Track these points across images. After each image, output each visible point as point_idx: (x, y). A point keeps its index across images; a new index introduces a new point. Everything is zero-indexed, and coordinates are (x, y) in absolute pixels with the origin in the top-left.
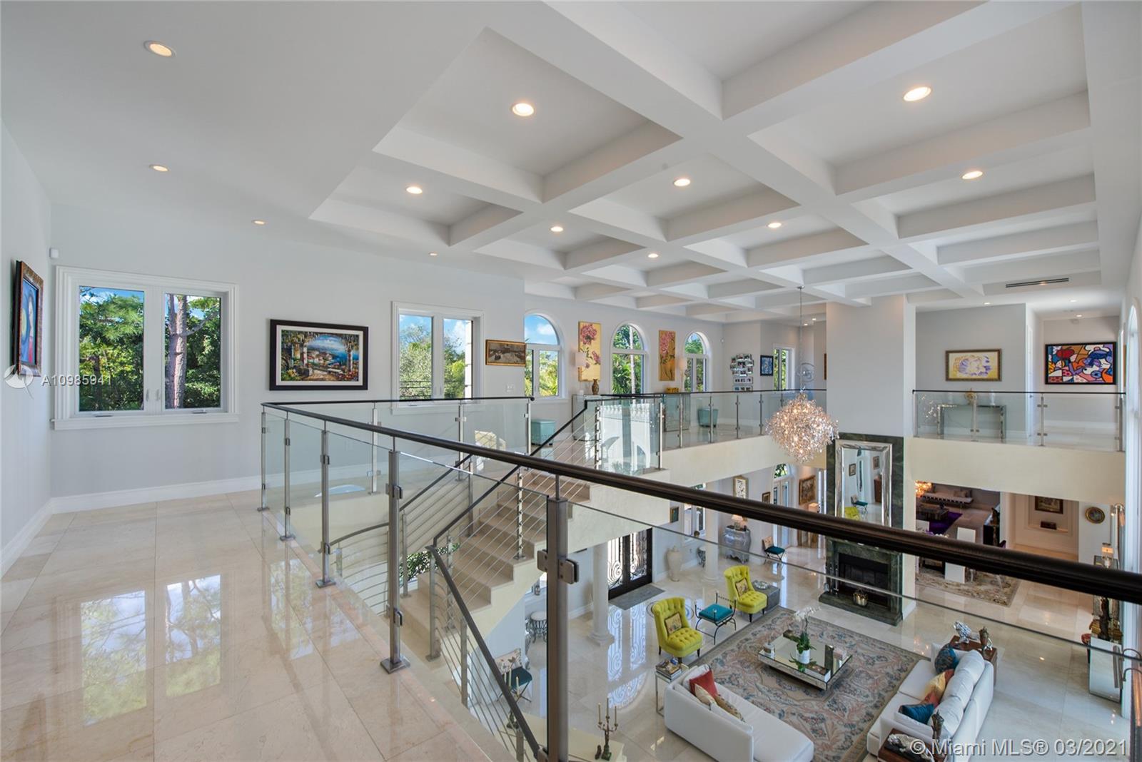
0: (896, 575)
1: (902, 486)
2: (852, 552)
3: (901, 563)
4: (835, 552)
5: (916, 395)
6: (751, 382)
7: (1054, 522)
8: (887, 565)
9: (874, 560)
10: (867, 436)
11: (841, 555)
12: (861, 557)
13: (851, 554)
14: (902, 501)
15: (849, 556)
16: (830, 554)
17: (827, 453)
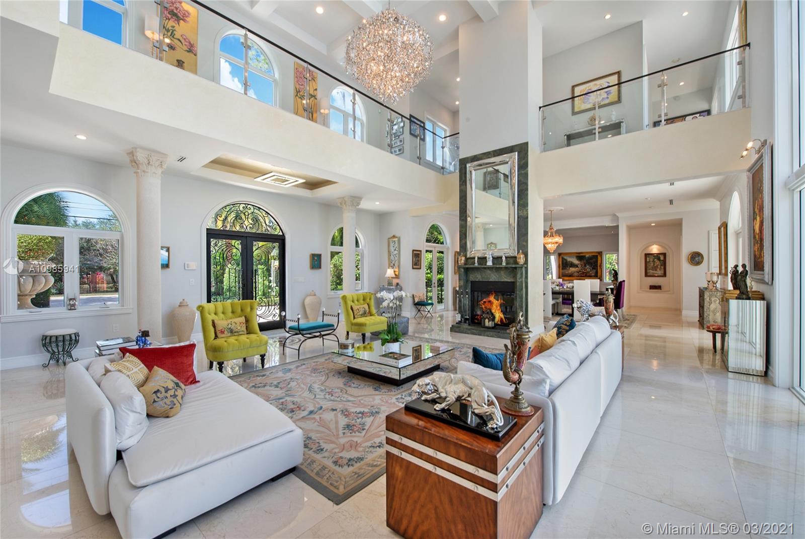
0: (522, 289)
1: (527, 194)
2: (482, 278)
3: (527, 277)
4: (467, 281)
5: (543, 111)
6: (402, 143)
7: (660, 285)
8: (514, 282)
9: (502, 280)
10: (495, 151)
11: (472, 282)
12: (491, 280)
13: (481, 280)
14: (527, 210)
15: (479, 282)
16: (462, 283)
17: (460, 181)
